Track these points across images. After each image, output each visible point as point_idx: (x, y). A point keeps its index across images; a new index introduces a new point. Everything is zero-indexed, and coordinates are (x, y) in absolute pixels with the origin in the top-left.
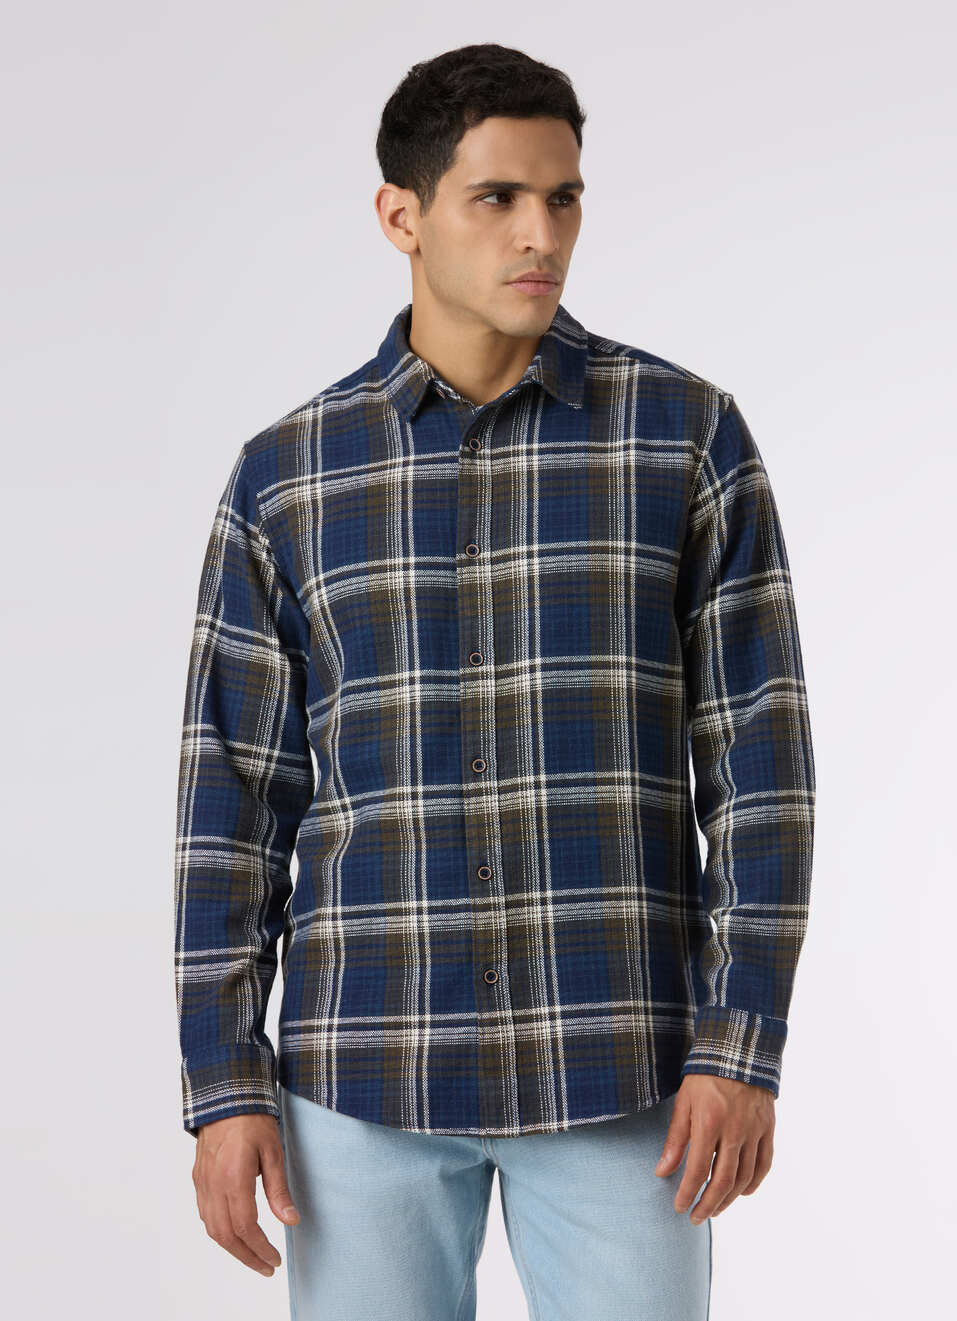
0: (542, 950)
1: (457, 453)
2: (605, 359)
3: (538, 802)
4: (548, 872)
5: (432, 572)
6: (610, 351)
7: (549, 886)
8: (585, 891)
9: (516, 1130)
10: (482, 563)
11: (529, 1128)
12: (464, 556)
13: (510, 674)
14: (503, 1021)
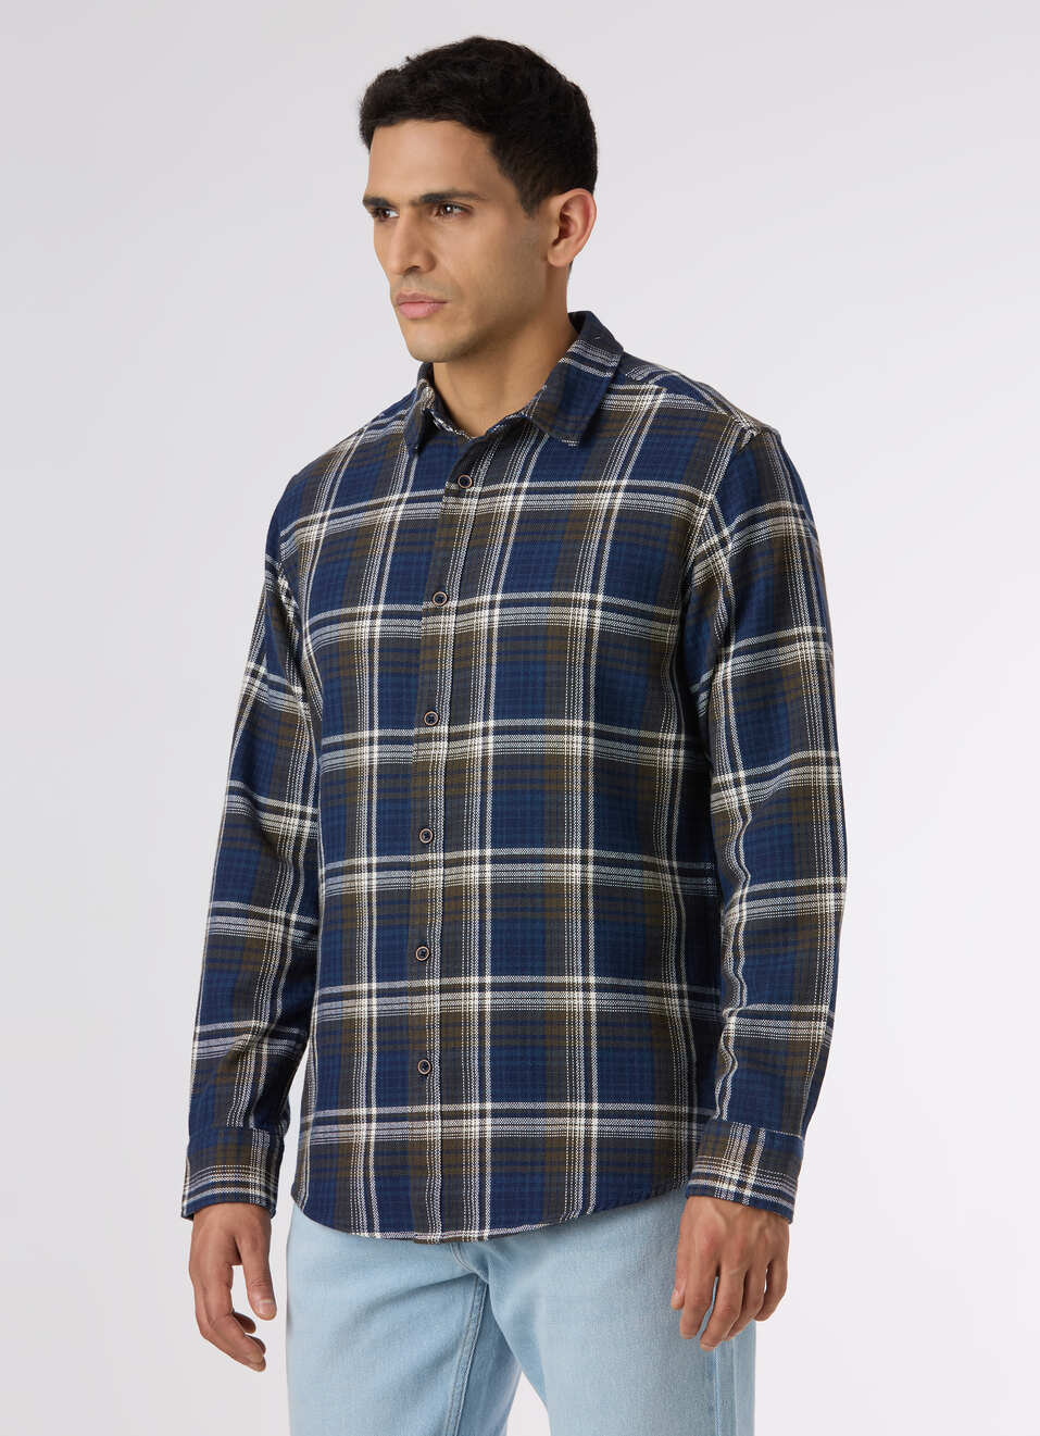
0: (477, 1040)
1: (441, 491)
2: (632, 387)
3: (482, 878)
4: (488, 956)
5: (398, 621)
6: (640, 379)
7: (488, 970)
8: (527, 979)
9: (438, 1236)
10: (447, 612)
11: (451, 1234)
12: (431, 605)
13: (464, 736)
14: (431, 1116)
